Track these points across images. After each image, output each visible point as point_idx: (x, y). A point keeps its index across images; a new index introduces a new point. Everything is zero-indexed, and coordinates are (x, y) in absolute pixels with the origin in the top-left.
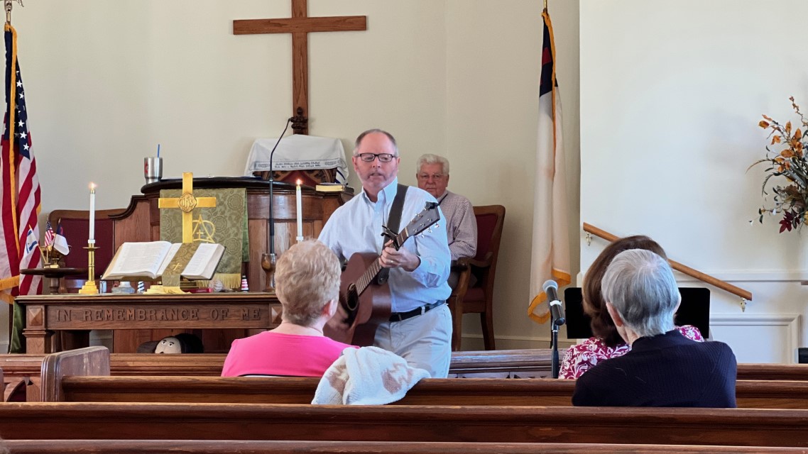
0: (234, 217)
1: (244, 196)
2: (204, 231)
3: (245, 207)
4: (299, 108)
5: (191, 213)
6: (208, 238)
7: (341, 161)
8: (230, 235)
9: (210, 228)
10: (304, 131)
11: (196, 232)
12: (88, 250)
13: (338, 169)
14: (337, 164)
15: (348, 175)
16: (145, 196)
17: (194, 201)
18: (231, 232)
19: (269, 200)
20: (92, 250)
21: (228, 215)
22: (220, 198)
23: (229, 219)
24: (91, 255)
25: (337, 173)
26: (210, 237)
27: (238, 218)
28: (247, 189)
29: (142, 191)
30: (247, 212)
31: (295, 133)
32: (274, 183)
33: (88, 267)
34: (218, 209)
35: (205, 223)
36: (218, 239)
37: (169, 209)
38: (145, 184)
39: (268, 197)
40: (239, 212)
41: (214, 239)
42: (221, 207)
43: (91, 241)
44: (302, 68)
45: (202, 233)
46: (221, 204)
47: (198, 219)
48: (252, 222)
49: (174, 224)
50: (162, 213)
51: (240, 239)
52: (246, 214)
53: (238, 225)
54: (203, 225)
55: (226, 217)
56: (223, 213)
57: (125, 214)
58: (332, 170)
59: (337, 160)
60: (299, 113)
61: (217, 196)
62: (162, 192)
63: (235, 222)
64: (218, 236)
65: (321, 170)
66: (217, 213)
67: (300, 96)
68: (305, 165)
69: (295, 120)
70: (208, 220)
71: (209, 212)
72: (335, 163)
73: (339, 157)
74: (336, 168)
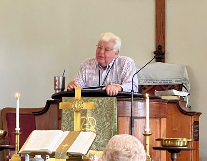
0: (108, 115)
1: (114, 102)
2: (89, 124)
3: (115, 109)
4: (160, 46)
5: (80, 112)
6: (91, 128)
7: (186, 79)
8: (105, 126)
9: (93, 122)
10: (162, 60)
11: (83, 124)
12: (15, 134)
13: (184, 85)
14: (183, 81)
15: (190, 89)
16: (54, 101)
17: (81, 105)
18: (106, 124)
19: (131, 105)
20: (17, 134)
21: (104, 114)
22: (100, 102)
23: (105, 117)
24: (18, 137)
25: (183, 87)
26: (93, 128)
27: (111, 116)
28: (117, 97)
29: (53, 98)
30: (116, 112)
31: (157, 61)
32: (134, 94)
33: (15, 145)
34: (98, 110)
35: (90, 119)
36: (98, 129)
37: (67, 109)
38: (54, 93)
39: (131, 103)
40: (111, 112)
41: (95, 129)
42: (100, 109)
43: (18, 129)
44: (161, 21)
45: (88, 125)
46: (100, 106)
47: (85, 116)
48: (120, 118)
49: (70, 119)
50: (63, 112)
51: (111, 129)
52: (116, 113)
53: (111, 120)
54: (89, 120)
55: (103, 115)
56: (101, 112)
57: (43, 111)
58: (179, 85)
59: (182, 79)
60: (159, 49)
61: (98, 102)
62: (63, 98)
63: (109, 118)
64: (97, 127)
65: (173, 85)
66: (97, 112)
67: (160, 38)
68: (162, 82)
69: (157, 53)
70: (92, 116)
71: (92, 111)
72: (182, 81)
73: (184, 77)
74: (182, 84)
